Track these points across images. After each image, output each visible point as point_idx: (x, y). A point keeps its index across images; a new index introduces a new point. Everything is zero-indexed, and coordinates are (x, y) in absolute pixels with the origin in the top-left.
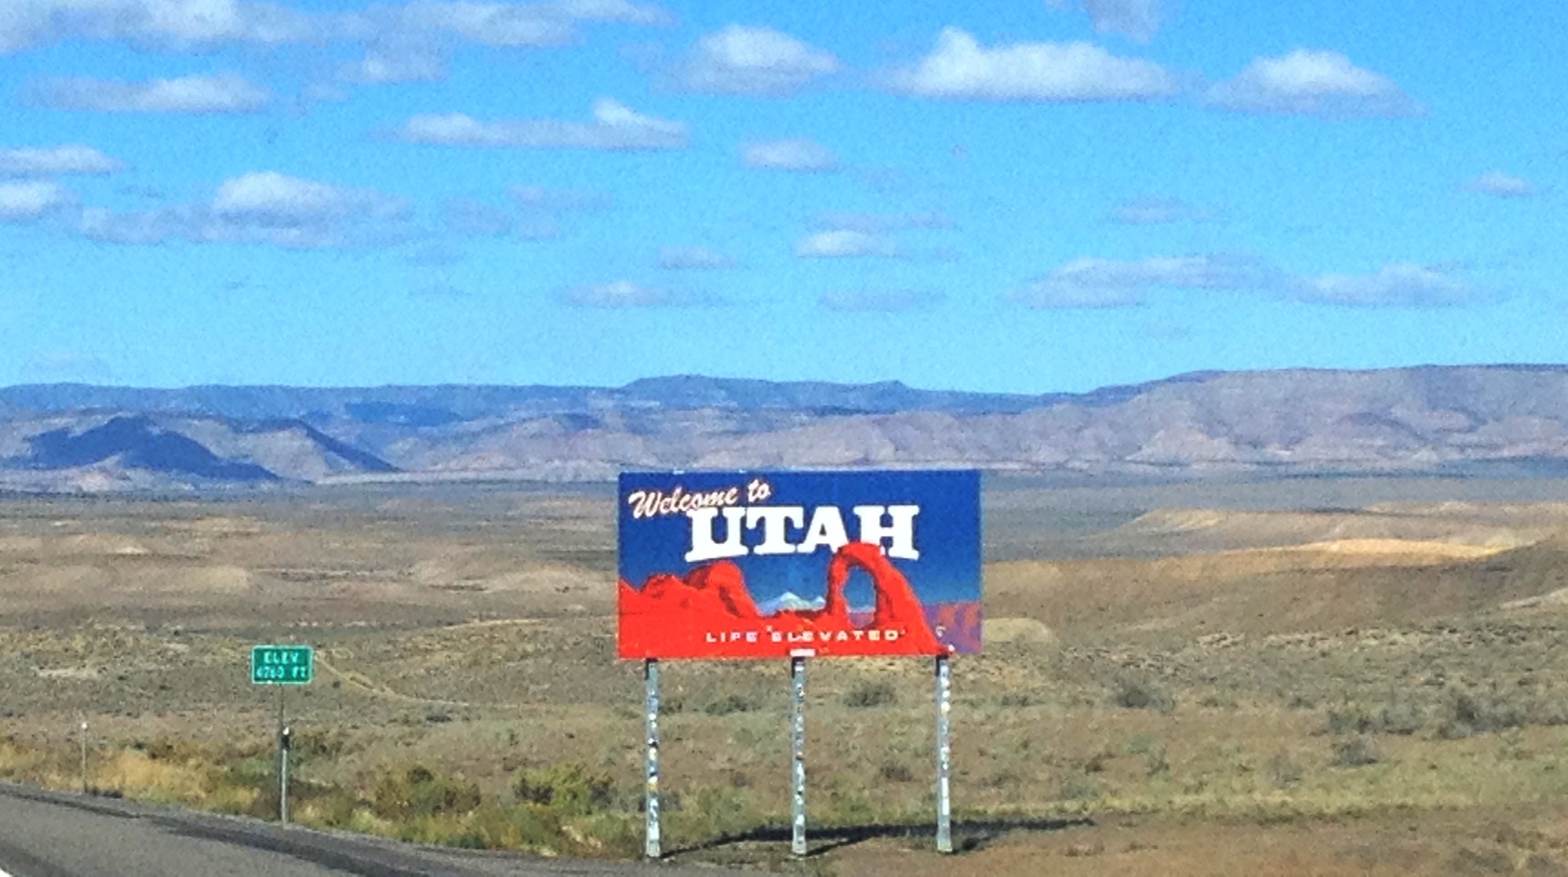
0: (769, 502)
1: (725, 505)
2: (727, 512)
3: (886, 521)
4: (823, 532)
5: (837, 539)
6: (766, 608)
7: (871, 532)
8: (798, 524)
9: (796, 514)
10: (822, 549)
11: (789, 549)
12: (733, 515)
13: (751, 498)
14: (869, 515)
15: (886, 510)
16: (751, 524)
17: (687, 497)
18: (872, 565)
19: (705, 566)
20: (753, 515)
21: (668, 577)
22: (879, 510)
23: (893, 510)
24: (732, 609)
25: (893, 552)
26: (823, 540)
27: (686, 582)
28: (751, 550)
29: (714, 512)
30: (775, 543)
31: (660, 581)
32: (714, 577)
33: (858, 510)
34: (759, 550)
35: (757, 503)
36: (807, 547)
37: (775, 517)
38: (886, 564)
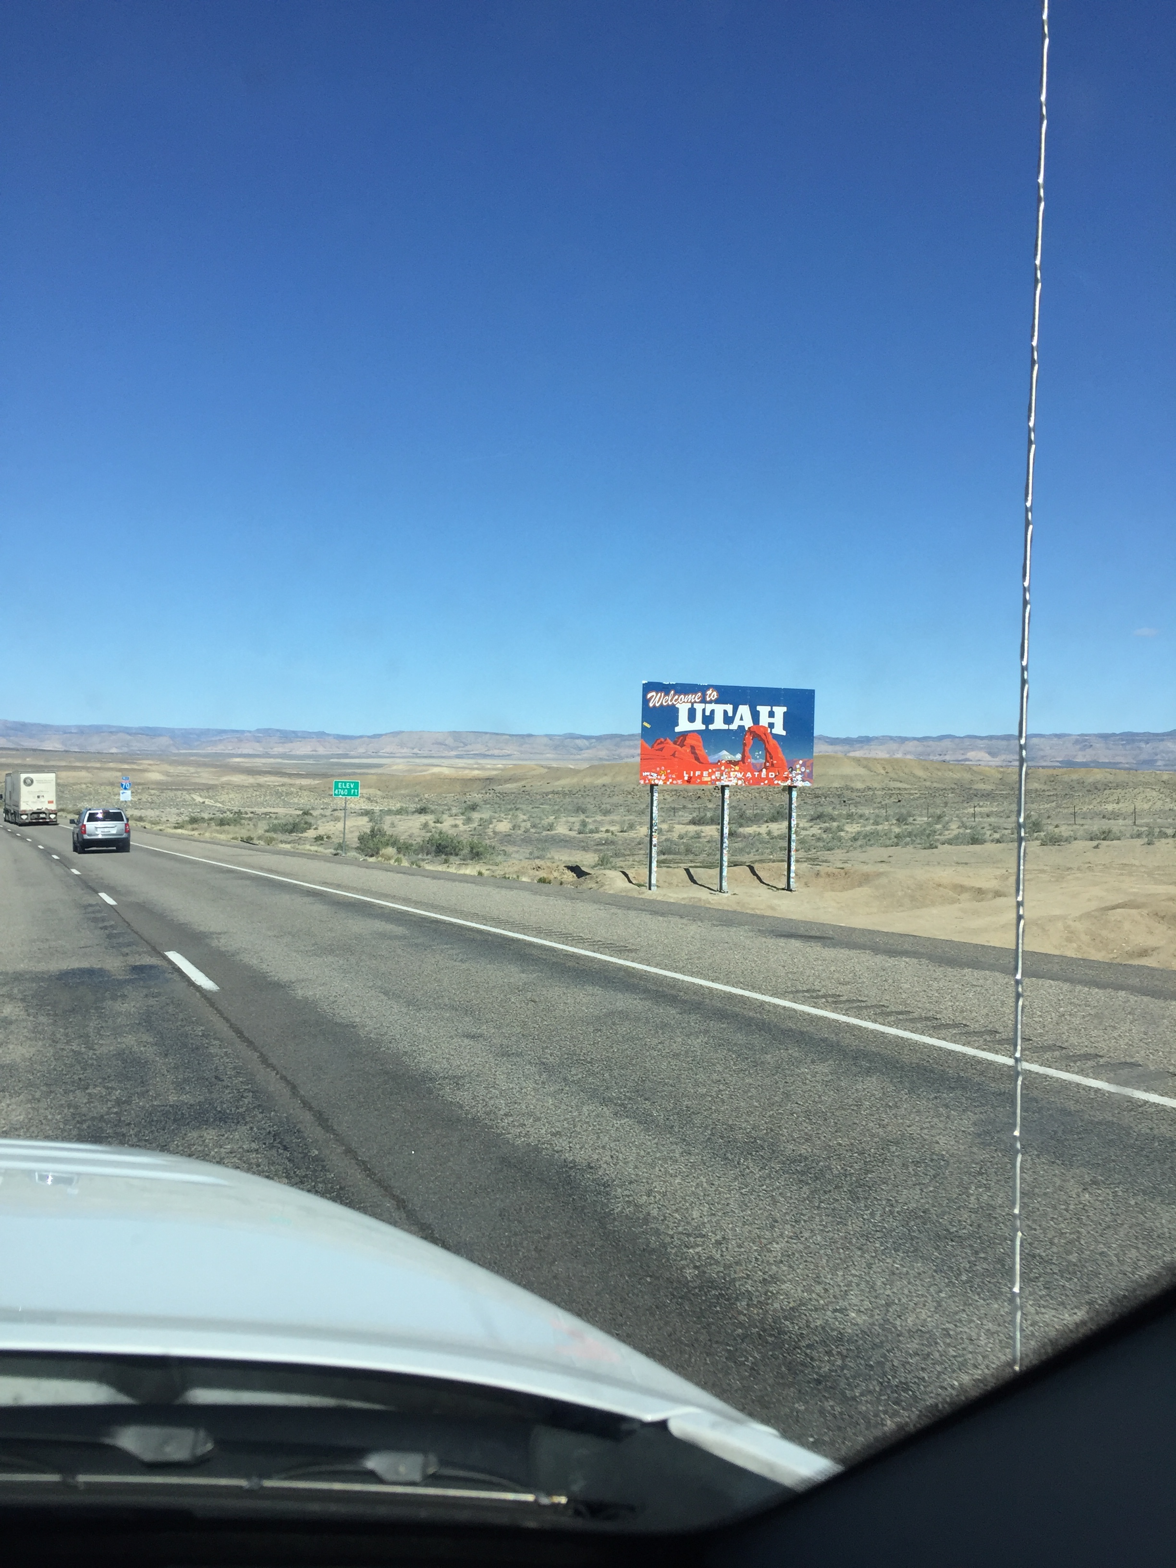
0: (717, 702)
1: (695, 702)
2: (696, 706)
3: (771, 714)
4: (741, 719)
5: (748, 723)
6: (712, 759)
7: (764, 720)
8: (730, 714)
9: (729, 708)
10: (741, 728)
11: (726, 727)
12: (699, 707)
13: (708, 699)
14: (763, 710)
15: (772, 709)
16: (708, 713)
17: (676, 697)
18: (763, 737)
19: (684, 734)
20: (709, 708)
21: (665, 740)
22: (768, 708)
23: (775, 709)
24: (697, 759)
25: (774, 731)
26: (741, 723)
27: (675, 743)
28: (707, 727)
29: (689, 705)
30: (718, 724)
31: (662, 743)
32: (689, 741)
33: (759, 708)
34: (711, 727)
35: (711, 702)
36: (734, 726)
37: (719, 709)
38: (771, 736)
